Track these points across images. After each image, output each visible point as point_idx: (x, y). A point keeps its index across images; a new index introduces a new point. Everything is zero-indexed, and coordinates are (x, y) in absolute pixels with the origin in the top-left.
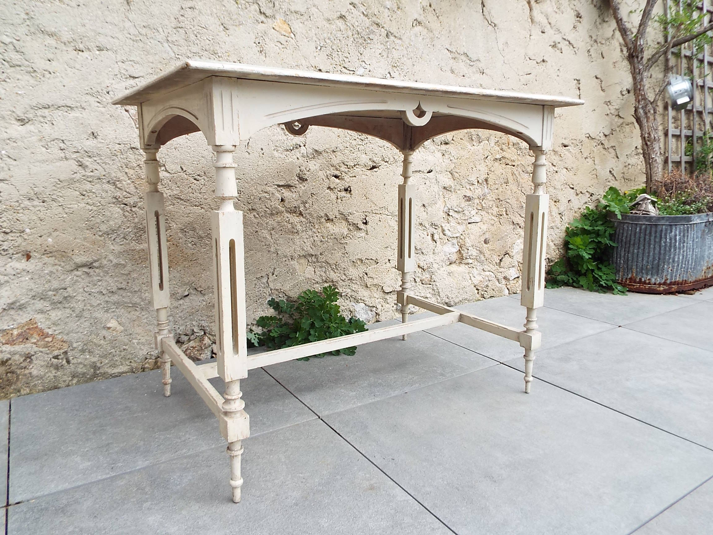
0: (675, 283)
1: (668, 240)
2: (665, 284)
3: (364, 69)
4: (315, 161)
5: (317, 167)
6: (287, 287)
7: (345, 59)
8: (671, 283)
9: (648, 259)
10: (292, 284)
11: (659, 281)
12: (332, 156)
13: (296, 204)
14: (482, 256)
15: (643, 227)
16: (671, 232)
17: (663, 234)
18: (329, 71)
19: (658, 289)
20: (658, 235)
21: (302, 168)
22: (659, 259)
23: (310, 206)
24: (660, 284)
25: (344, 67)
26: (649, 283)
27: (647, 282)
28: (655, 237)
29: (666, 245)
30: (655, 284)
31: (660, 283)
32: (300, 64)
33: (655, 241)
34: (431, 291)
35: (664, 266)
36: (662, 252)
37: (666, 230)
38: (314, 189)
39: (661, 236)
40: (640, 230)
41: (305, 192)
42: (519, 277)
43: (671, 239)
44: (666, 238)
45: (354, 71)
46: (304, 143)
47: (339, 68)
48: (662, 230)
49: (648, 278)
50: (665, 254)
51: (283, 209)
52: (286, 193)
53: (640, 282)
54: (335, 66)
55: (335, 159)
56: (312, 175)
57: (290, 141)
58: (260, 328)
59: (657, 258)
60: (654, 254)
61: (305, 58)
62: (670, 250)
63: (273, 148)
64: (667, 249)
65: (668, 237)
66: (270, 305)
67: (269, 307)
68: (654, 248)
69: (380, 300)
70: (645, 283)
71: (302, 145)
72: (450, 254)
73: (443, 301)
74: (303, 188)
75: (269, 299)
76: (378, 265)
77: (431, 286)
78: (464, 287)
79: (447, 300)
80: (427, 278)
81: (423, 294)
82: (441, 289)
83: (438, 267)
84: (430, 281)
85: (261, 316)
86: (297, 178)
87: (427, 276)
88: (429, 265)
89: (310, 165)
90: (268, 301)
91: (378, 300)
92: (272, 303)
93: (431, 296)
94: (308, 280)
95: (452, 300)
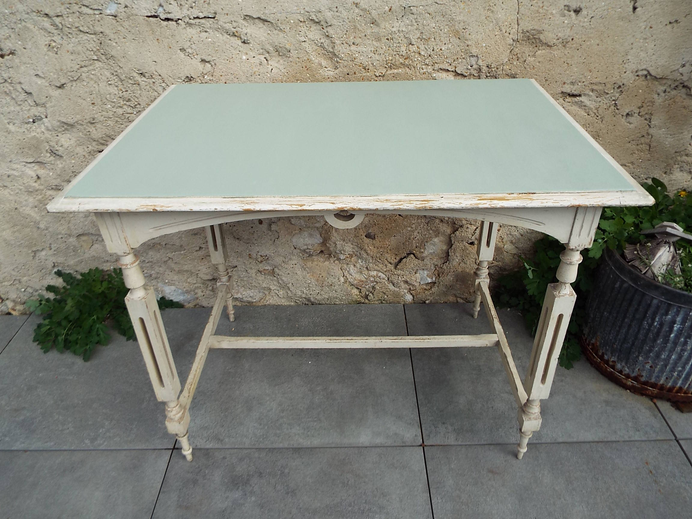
0: (654, 385)
1: (656, 324)
2: (636, 379)
3: (116, 5)
4: (70, 134)
5: (72, 142)
6: (72, 262)
8: (646, 383)
9: (617, 335)
10: (76, 260)
11: (627, 370)
12: (92, 129)
13: (55, 182)
14: (363, 252)
15: (625, 285)
16: (667, 314)
17: (649, 313)
18: (60, 14)
19: (624, 381)
20: (641, 309)
21: (52, 144)
22: (633, 344)
24: (628, 376)
25: (84, 5)
26: (613, 367)
27: (611, 363)
28: (637, 310)
29: (649, 330)
30: (621, 372)
31: (628, 374)
32: (15, 10)
33: (634, 316)
34: (275, 283)
35: (638, 357)
36: (641, 336)
37: (658, 307)
39: (646, 312)
40: (621, 287)
41: (63, 170)
42: (435, 283)
43: (661, 324)
44: (653, 320)
45: (99, 9)
46: (45, 114)
47: (76, 8)
48: (649, 306)
49: (612, 359)
50: (644, 342)
51: (42, 187)
52: (42, 172)
53: (602, 357)
54: (68, 6)
55: (94, 132)
56: (67, 151)
57: (25, 112)
58: (53, 294)
59: (630, 341)
60: (627, 332)
61: (20, 1)
62: (655, 340)
63: (6, 121)
64: (651, 335)
65: (657, 319)
67: (58, 276)
68: (630, 326)
69: (199, 285)
70: (607, 362)
71: (43, 116)
72: (306, 245)
73: (298, 296)
74: (60, 166)
75: (56, 270)
76: (185, 251)
77: (275, 278)
78: (331, 285)
79: (304, 296)
80: (267, 270)
81: (264, 285)
82: (291, 284)
83: (284, 260)
84: (273, 273)
85: (50, 284)
86: (49, 155)
87: (266, 268)
88: (266, 258)
89: (63, 140)
90: (55, 272)
91: (196, 285)
92: (59, 274)
93: (278, 289)
94: (94, 258)
95: (311, 296)
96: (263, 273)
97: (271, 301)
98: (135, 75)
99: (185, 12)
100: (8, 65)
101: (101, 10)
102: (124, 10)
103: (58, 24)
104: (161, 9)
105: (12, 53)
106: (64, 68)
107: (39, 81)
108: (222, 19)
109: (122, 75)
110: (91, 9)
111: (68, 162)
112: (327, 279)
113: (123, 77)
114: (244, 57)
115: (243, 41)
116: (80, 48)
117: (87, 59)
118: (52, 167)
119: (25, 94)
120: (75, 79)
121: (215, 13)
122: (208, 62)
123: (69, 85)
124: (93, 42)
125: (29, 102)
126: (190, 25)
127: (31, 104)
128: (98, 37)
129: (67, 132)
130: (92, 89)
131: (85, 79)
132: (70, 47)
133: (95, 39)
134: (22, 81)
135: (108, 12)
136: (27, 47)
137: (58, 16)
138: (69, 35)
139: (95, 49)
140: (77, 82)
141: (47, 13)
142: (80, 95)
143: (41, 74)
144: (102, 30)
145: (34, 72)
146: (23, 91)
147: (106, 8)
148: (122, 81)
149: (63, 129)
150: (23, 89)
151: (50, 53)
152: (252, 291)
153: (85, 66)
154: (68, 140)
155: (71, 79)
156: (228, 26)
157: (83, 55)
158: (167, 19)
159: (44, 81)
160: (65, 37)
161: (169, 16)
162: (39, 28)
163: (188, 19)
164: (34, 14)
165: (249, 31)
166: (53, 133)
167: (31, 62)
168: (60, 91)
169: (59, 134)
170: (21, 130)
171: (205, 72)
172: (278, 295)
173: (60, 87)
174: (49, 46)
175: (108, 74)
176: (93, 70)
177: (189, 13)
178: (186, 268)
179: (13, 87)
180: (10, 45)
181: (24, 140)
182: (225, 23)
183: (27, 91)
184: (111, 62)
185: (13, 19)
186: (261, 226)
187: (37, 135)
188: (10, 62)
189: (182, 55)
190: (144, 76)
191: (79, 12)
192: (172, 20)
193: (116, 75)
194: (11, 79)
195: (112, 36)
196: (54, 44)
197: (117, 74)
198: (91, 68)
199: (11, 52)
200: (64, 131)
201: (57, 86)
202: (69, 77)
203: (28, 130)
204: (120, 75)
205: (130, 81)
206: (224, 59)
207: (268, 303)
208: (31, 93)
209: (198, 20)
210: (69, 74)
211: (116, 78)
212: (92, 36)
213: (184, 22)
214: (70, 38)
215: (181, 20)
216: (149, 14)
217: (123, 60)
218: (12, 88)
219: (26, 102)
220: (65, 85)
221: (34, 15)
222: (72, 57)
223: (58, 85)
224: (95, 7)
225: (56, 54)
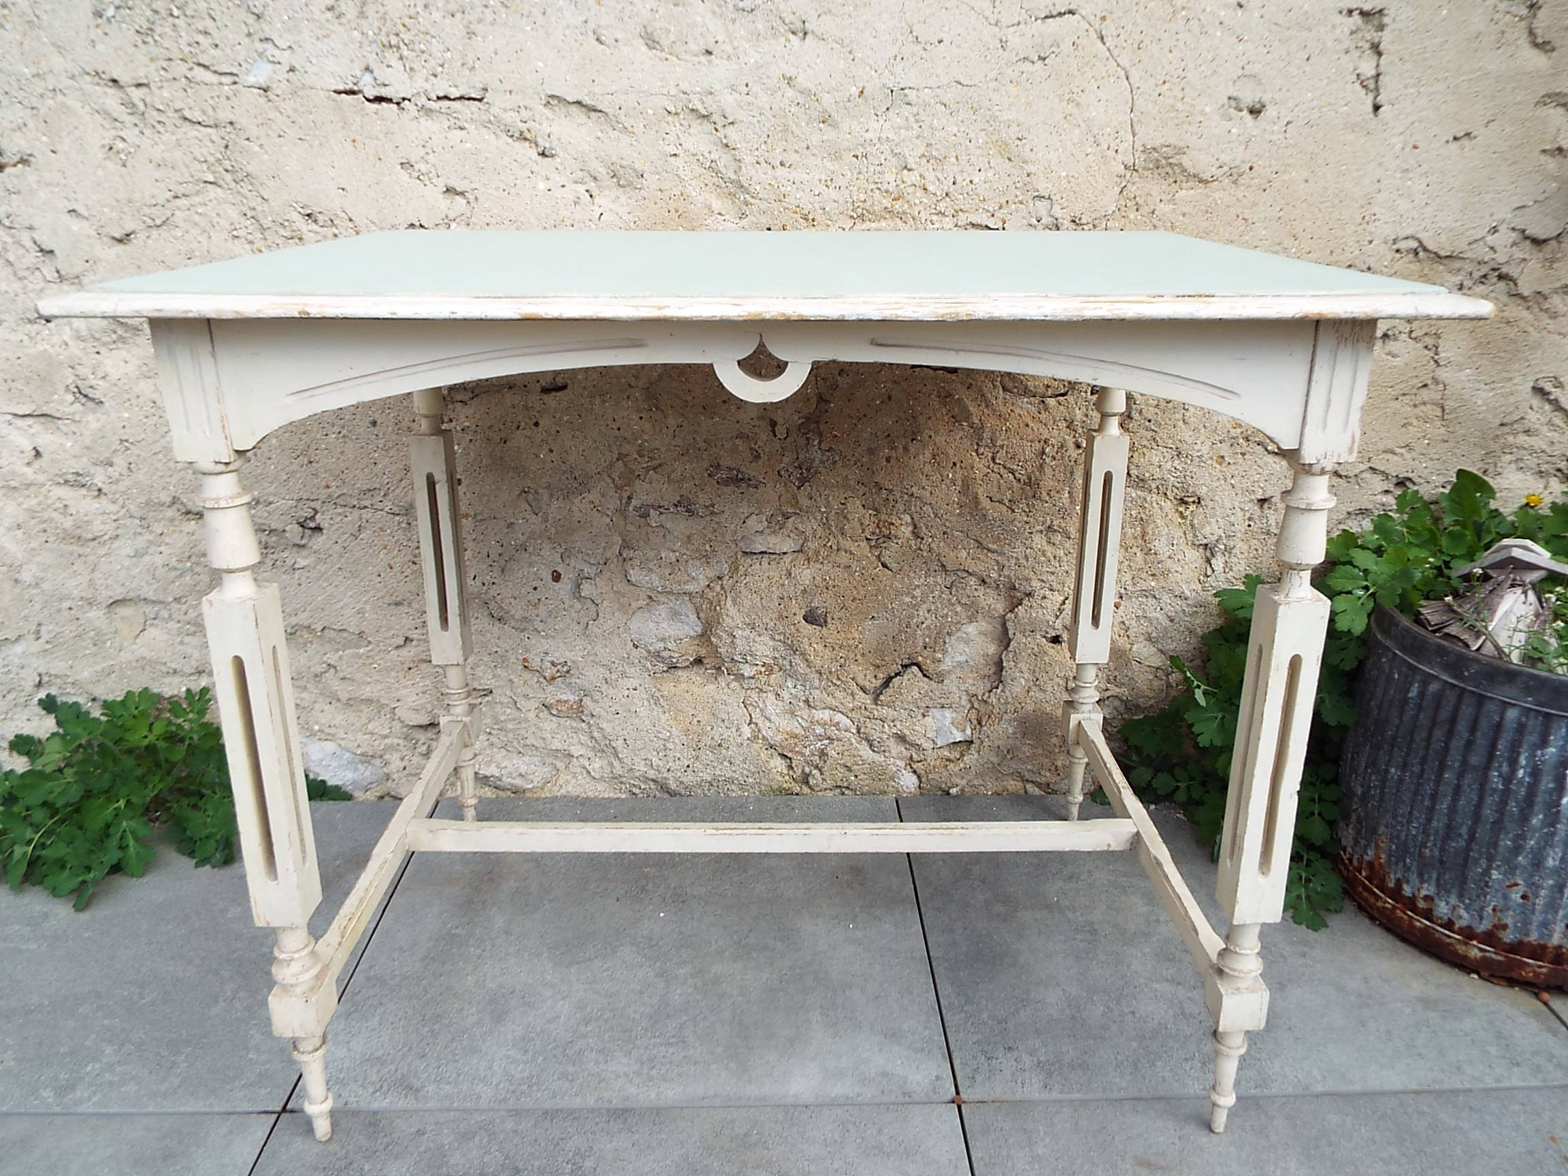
0: (1538, 952)
1: (1521, 773)
2: (1490, 938)
3: (270, 66)
4: (129, 352)
5: (131, 368)
6: (85, 673)
7: (200, 38)
8: (1517, 948)
9: (1429, 820)
10: (98, 668)
11: (1464, 918)
13: (76, 466)
14: (797, 660)
15: (1434, 687)
16: (1544, 743)
17: (1502, 745)
18: (145, 81)
19: (1461, 949)
20: (1481, 741)
21: (81, 371)
22: (1472, 838)
23: (121, 475)
24: (1469, 934)
25: (199, 65)
26: (1428, 914)
27: (1421, 904)
28: (1469, 744)
29: (1506, 793)
30: (1449, 925)
31: (1469, 927)
32: (46, 70)
33: (1464, 763)
34: (584, 739)
35: (1487, 872)
36: (1488, 812)
37: (1521, 728)
38: (127, 430)
39: (1493, 746)
40: (1422, 695)
41: (100, 435)
43: (1535, 773)
44: (1513, 763)
45: (232, 74)
47: (180, 69)
48: (1498, 727)
49: (1424, 893)
50: (1498, 826)
51: (41, 478)
52: (46, 439)
53: (1396, 894)
54: (165, 64)
56: (115, 389)
57: (32, 295)
58: (24, 759)
59: (1464, 831)
60: (1453, 808)
61: (60, 49)
62: (1524, 818)
64: (1513, 807)
65: (1523, 761)
66: (44, 709)
67: (44, 712)
68: (1457, 790)
69: (396, 741)
70: (1411, 904)
72: (663, 640)
73: (637, 774)
74: (94, 425)
75: (42, 695)
76: (369, 648)
77: (583, 725)
78: (720, 745)
79: (652, 774)
80: (566, 701)
81: (556, 745)
82: (621, 741)
83: (607, 675)
84: (578, 711)
85: (20, 733)
86: (70, 398)
87: (564, 697)
88: (565, 669)
89: (109, 362)
90: (40, 701)
91: (388, 741)
92: (49, 705)
93: (591, 754)
94: (144, 664)
95: (669, 775)
96: (554, 712)
97: (570, 788)
98: (295, 216)
99: (420, 84)
100: (10, 187)
101: (236, 75)
102: (286, 76)
103: (136, 101)
104: (368, 78)
105: (23, 161)
106: (137, 196)
107: (75, 225)
108: (498, 102)
109: (266, 217)
110: (215, 72)
111: (114, 415)
112: (709, 728)
113: (266, 222)
114: (542, 186)
115: (540, 150)
116: (178, 154)
117: (191, 179)
118: (73, 427)
119: (39, 254)
120: (158, 222)
121: (486, 90)
122: (462, 194)
123: (141, 236)
124: (209, 144)
125: (45, 272)
126: (428, 112)
127: (49, 278)
128: (222, 132)
129: (120, 345)
130: (195, 245)
131: (181, 224)
132: (157, 153)
133: (214, 138)
134: (35, 224)
135: (252, 80)
136: (58, 148)
137: (139, 85)
138: (159, 127)
139: (211, 159)
140: (161, 230)
141: (115, 77)
142: (164, 259)
143: (81, 210)
144: (232, 117)
145: (66, 202)
146: (34, 246)
147: (248, 72)
148: (263, 229)
149: (114, 337)
150: (35, 242)
151: (110, 164)
152: (526, 759)
153: (184, 195)
154: (123, 364)
155: (150, 222)
156: (511, 118)
157: (184, 170)
158: (379, 99)
159: (85, 224)
160: (147, 132)
161: (384, 92)
162: (93, 108)
163: (424, 99)
164: (87, 78)
165: (555, 129)
166: (90, 345)
167: (63, 181)
168: (120, 248)
169: (103, 350)
170: (15, 338)
171: (451, 216)
172: (588, 772)
173: (120, 241)
174: (111, 148)
175: (234, 214)
176: (200, 204)
177: (427, 86)
178: (367, 692)
179: (13, 236)
180: (23, 143)
181: (19, 362)
182: (505, 110)
183: (43, 247)
184: (245, 187)
185: (39, 87)
186: (557, 586)
187: (51, 351)
188: (16, 181)
189: (403, 175)
190: (315, 221)
191: (186, 77)
192: (389, 100)
193: (253, 217)
194: (11, 219)
195: (253, 132)
196: (120, 145)
197: (253, 213)
198: (197, 199)
199: (22, 159)
200: (114, 342)
201: (114, 238)
202: (146, 219)
203: (31, 338)
204: (260, 217)
205: (282, 232)
206: (497, 189)
207: (563, 791)
208: (51, 252)
209: (446, 103)
210: (147, 210)
211: (252, 224)
212: (209, 130)
213: (416, 105)
214: (159, 132)
215: (409, 100)
216: (341, 88)
217: (271, 183)
218: (9, 240)
219: (37, 273)
220: (133, 236)
221: (86, 83)
222: (158, 174)
223: (117, 236)
224: (225, 68)
225: (124, 166)
